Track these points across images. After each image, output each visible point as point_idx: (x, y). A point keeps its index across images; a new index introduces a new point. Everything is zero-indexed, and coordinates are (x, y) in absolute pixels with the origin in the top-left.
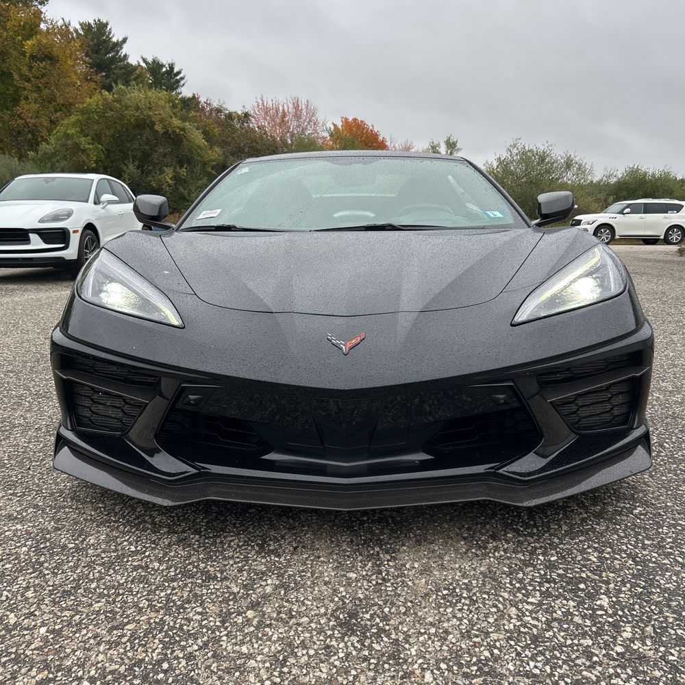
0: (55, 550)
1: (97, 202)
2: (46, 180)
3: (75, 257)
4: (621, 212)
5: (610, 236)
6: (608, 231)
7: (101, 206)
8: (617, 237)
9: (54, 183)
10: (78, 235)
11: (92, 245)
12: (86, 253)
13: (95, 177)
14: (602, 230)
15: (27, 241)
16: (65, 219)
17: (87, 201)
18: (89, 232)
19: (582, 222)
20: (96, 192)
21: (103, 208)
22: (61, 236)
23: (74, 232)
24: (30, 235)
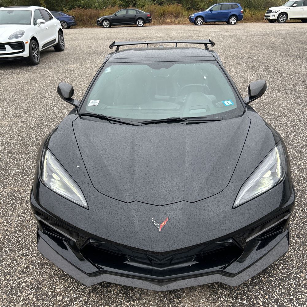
0: (44, 297)
1: (35, 23)
2: (9, 11)
3: (28, 55)
4: (292, 6)
5: (285, 19)
6: (285, 16)
7: (37, 26)
8: (289, 19)
9: (13, 14)
10: (28, 44)
11: (36, 47)
12: (33, 52)
13: (33, 8)
14: (282, 15)
15: (4, 49)
16: (21, 36)
17: (30, 24)
18: (33, 41)
19: (272, 11)
20: (34, 18)
21: (38, 27)
22: (20, 46)
23: (26, 43)
24: (5, 46)
